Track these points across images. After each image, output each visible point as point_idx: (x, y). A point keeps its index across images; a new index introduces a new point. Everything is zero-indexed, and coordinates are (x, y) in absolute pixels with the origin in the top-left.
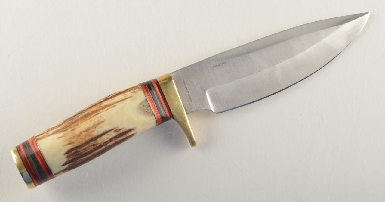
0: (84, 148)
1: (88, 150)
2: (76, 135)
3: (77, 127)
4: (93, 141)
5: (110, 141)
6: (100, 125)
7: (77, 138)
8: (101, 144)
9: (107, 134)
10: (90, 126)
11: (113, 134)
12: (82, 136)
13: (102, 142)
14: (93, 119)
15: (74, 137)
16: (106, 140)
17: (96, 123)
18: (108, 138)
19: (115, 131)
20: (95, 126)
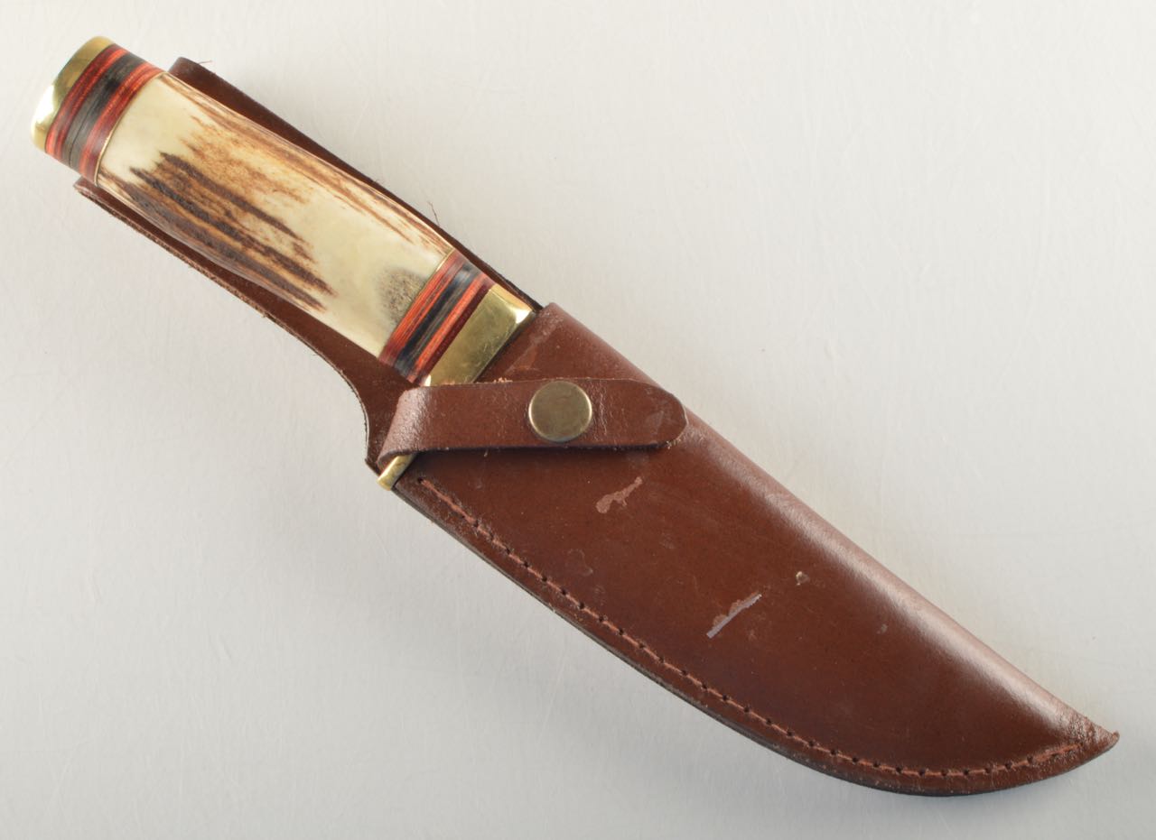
0: (207, 192)
1: (206, 209)
2: (227, 154)
3: (250, 148)
4: (239, 206)
5: (263, 250)
6: (288, 199)
7: (221, 161)
8: (242, 232)
9: (277, 229)
10: (270, 177)
11: (284, 246)
12: (234, 171)
13: (248, 230)
14: (294, 175)
15: (220, 152)
16: (259, 238)
17: (285, 185)
18: (267, 239)
19: (295, 244)
20: (279, 188)
